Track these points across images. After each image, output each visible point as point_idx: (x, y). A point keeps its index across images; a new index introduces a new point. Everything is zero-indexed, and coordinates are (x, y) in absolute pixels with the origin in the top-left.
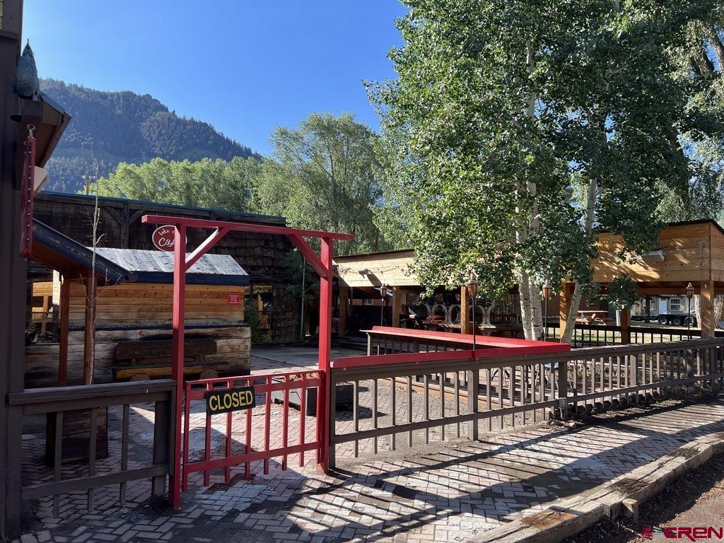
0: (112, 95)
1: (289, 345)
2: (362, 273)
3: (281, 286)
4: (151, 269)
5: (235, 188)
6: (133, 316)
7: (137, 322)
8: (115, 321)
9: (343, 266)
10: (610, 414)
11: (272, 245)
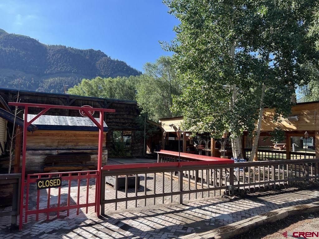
0: (85, 51)
1: (138, 157)
2: (171, 126)
3: (135, 131)
4: (64, 124)
5: (130, 89)
6: (56, 144)
7: (57, 147)
8: (47, 146)
10: (257, 194)
11: (132, 113)
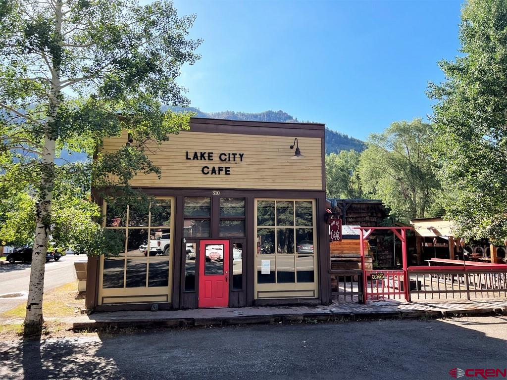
2: (429, 229)
3: (382, 237)
9: (417, 225)
11: (375, 215)
